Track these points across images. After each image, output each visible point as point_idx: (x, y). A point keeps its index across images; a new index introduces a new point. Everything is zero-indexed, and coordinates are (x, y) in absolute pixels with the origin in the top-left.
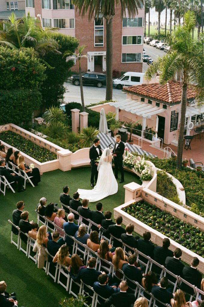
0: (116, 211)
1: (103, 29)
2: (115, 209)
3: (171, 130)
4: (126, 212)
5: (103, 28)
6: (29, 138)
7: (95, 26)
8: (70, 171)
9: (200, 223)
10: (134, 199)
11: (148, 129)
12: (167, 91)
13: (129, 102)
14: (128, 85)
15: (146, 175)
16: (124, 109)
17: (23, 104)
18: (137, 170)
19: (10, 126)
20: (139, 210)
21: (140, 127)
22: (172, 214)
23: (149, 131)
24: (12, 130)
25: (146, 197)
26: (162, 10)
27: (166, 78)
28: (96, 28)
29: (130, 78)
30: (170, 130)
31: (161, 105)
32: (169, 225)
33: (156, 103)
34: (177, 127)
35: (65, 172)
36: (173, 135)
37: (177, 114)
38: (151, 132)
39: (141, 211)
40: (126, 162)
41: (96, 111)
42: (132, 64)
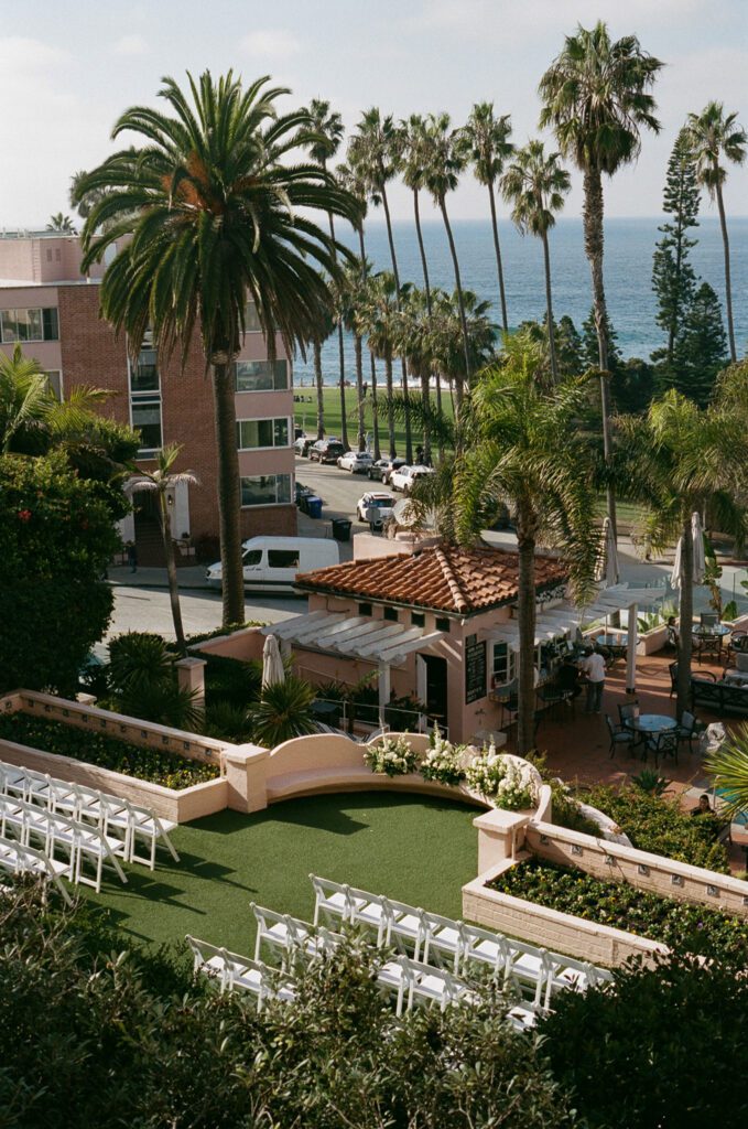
0: (470, 894)
1: (160, 402)
2: (467, 887)
3: (470, 699)
4: (502, 890)
5: (157, 398)
6: (99, 728)
7: (130, 392)
8: (264, 810)
9: (726, 894)
10: (509, 856)
11: (397, 698)
12: (442, 576)
13: (320, 619)
14: (259, 579)
15: (516, 792)
16: (312, 642)
17: (59, 624)
18: (478, 785)
19: (21, 697)
20: (535, 883)
21: (371, 695)
22: (635, 883)
23: (403, 705)
24: (29, 710)
25: (544, 848)
26: (325, 336)
27: (476, 524)
28: (135, 399)
29: (265, 558)
30: (467, 697)
31: (431, 621)
32: (640, 912)
33: (413, 615)
34: (485, 688)
35: (252, 813)
36: (477, 713)
37: (482, 646)
38: (410, 706)
39: (542, 886)
40: (435, 765)
41: (219, 654)
42: (261, 513)
